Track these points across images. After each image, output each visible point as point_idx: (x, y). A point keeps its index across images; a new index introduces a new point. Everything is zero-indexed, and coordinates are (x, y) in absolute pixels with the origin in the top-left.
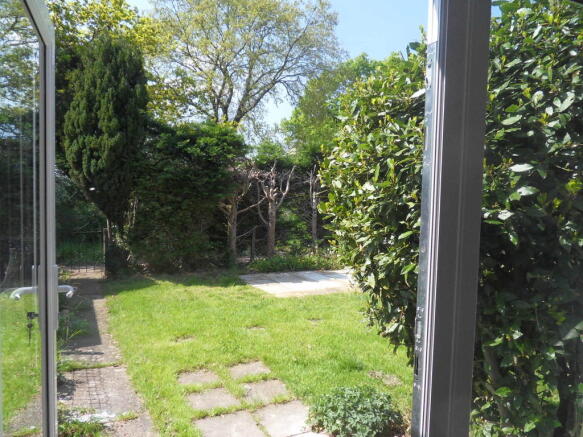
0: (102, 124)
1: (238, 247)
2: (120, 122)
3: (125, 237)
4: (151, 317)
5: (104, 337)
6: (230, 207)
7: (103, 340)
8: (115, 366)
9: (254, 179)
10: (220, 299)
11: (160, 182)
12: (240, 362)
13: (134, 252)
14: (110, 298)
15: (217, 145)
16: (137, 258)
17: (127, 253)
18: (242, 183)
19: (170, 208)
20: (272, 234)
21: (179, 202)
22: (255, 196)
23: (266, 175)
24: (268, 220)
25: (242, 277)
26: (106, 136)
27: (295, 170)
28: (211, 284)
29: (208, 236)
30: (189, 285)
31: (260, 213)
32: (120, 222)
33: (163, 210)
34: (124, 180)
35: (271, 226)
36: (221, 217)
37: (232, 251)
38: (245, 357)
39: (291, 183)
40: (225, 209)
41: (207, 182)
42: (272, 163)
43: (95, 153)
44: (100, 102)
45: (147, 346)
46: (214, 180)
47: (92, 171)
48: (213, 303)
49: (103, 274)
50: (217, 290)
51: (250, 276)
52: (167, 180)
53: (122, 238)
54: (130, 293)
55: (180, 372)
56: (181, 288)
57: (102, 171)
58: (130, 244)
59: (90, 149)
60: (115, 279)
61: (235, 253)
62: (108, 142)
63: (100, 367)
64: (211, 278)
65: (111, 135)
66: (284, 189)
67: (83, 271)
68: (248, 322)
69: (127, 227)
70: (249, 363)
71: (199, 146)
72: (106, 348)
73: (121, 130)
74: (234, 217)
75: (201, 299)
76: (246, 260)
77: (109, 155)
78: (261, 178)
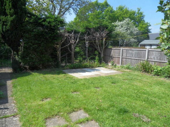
0: (8, 11)
1: (61, 60)
2: (15, 11)
3: (19, 57)
4: (31, 88)
5: (10, 99)
6: (58, 46)
7: (9, 101)
8: (14, 116)
9: (66, 36)
10: (58, 80)
11: (32, 35)
12: (74, 111)
13: (23, 62)
14: (14, 80)
15: (54, 22)
16: (24, 64)
17: (21, 63)
18: (63, 37)
19: (36, 45)
20: (73, 56)
21: (40, 44)
22: (67, 42)
23: (71, 35)
24: (71, 51)
25: (64, 71)
26: (9, 16)
27: (81, 34)
28: (53, 74)
29: (51, 57)
30: (45, 74)
31: (69, 48)
32: (17, 51)
33: (34, 46)
34: (18, 34)
35: (73, 53)
36: (55, 50)
37: (59, 62)
38: (75, 108)
39: (79, 38)
40: (56, 46)
41: (50, 36)
42: (72, 31)
43: (5, 23)
44: (6, 2)
45: (29, 104)
46: (53, 35)
47: (4, 30)
48: (55, 81)
49: (12, 71)
50: (56, 76)
51: (67, 70)
52: (35, 35)
53: (18, 57)
54: (22, 78)
55: (46, 119)
56: (42, 76)
57: (8, 30)
58: (21, 59)
59: (3, 22)
60: (16, 72)
61: (60, 62)
62: (10, 18)
63: (6, 117)
64: (53, 71)
65: (11, 16)
66: (77, 40)
67: (4, 69)
68: (72, 90)
69: (20, 53)
70: (77, 111)
71: (47, 22)
72: (10, 105)
73: (15, 14)
74: (60, 49)
75: (50, 80)
76: (64, 64)
77: (11, 24)
78: (69, 36)
